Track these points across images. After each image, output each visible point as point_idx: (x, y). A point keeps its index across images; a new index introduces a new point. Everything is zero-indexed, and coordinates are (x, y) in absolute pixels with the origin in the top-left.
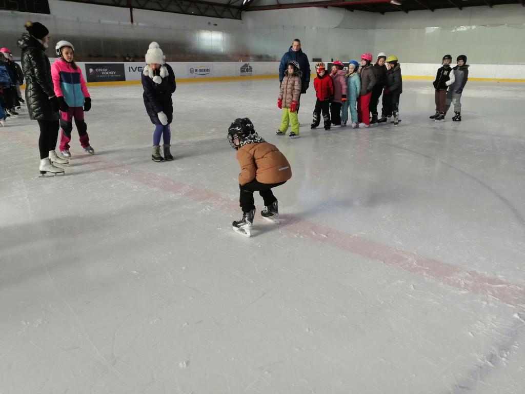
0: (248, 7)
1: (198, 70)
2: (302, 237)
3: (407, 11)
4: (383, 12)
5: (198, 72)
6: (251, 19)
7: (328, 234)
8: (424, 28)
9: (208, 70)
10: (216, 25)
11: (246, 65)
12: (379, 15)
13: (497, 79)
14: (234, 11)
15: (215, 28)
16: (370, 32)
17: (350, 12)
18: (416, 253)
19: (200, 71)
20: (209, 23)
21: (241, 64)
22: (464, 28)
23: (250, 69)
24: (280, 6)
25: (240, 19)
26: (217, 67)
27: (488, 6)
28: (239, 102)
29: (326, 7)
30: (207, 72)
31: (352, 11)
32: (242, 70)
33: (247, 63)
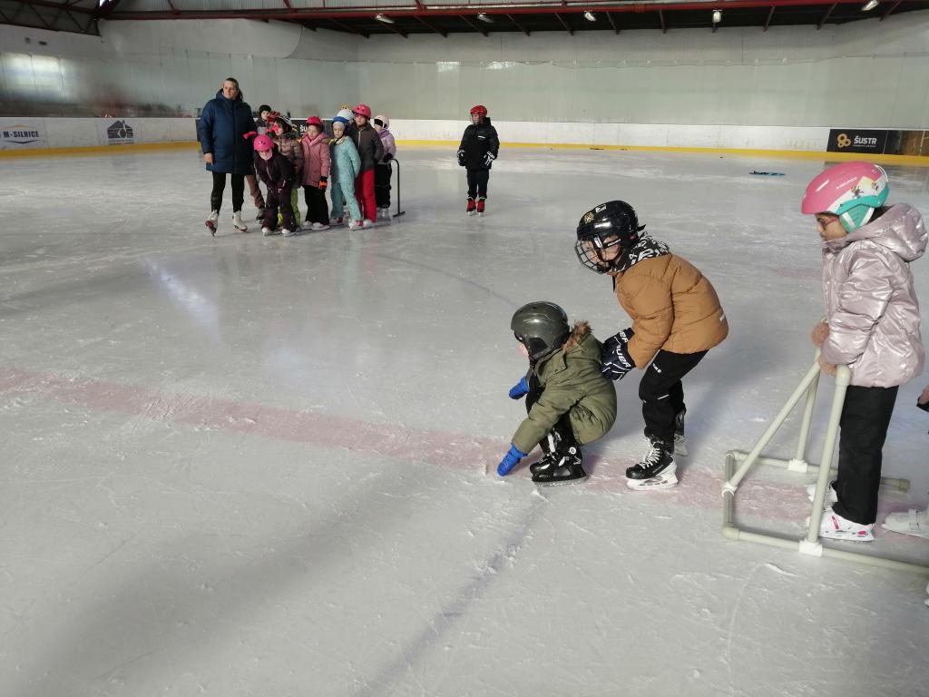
0: (109, 12)
1: (11, 132)
2: (208, 429)
3: (405, 33)
4: (367, 34)
5: (12, 138)
6: (118, 36)
7: (259, 418)
8: (435, 63)
9: (35, 134)
10: (43, 43)
11: (118, 125)
12: (359, 38)
13: (550, 145)
14: (83, 19)
15: (43, 49)
16: (350, 67)
17: (310, 31)
18: (403, 426)
19: (16, 136)
20: (28, 40)
21: (110, 121)
22: (496, 66)
23: (129, 132)
24: (176, 14)
25: (97, 34)
26: (52, 128)
27: (523, 33)
28: (103, 194)
29: (266, 20)
30: (31, 138)
31: (314, 29)
32: (112, 133)
33: (121, 120)
